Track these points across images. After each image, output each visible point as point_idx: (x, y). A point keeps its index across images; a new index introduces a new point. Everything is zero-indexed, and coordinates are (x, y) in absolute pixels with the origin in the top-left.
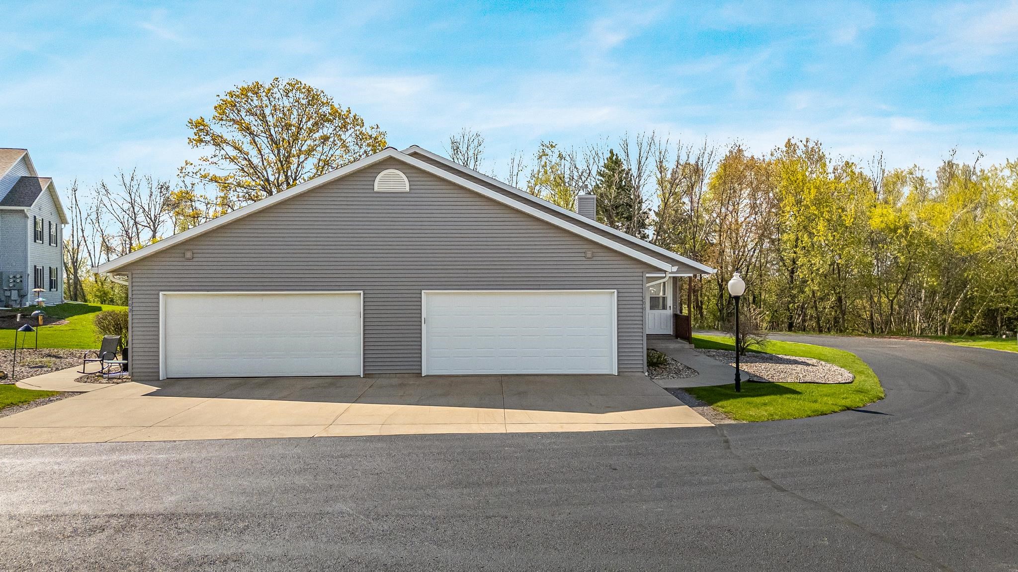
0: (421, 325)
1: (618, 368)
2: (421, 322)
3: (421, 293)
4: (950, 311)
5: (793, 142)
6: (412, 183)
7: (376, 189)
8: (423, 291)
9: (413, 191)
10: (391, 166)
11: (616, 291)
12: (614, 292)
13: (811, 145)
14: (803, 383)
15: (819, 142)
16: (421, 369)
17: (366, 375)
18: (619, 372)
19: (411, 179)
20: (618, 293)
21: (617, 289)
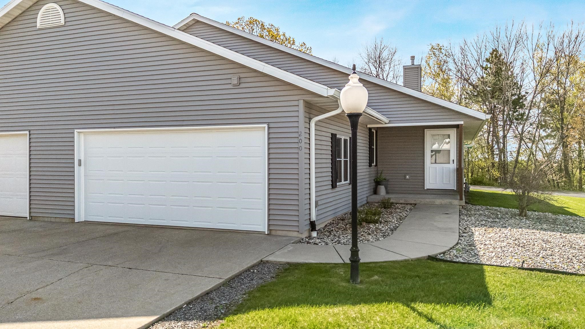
0: (74, 167)
1: (269, 225)
2: (73, 163)
3: (73, 133)
6: (66, 15)
7: (38, 25)
8: (76, 130)
9: (67, 24)
11: (266, 125)
12: (264, 128)
14: (526, 269)
16: (74, 215)
17: (31, 218)
18: (269, 230)
19: (66, 11)
20: (269, 128)
21: (268, 124)
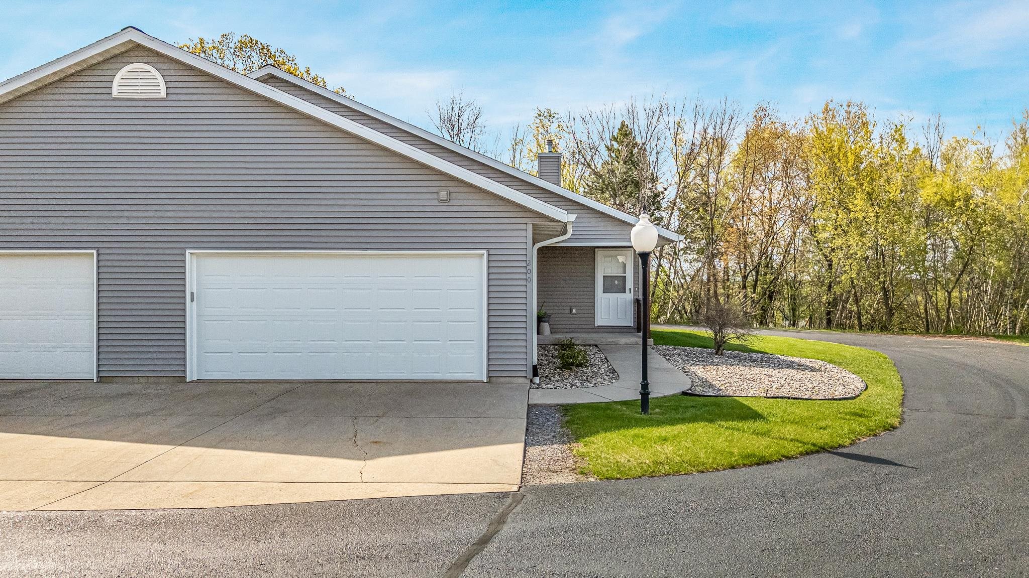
0: (185, 304)
1: (489, 371)
2: (184, 298)
3: (184, 255)
4: (1023, 306)
5: (831, 106)
6: (170, 85)
7: (115, 93)
8: (188, 251)
9: (171, 97)
10: (140, 58)
11: (485, 252)
12: (483, 255)
13: (854, 109)
14: (771, 398)
15: (863, 106)
16: (185, 371)
17: (101, 379)
18: (489, 377)
19: (168, 78)
20: (489, 255)
21: (488, 250)
